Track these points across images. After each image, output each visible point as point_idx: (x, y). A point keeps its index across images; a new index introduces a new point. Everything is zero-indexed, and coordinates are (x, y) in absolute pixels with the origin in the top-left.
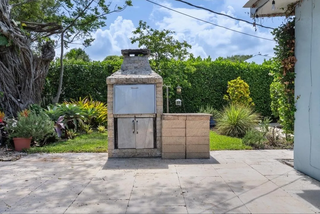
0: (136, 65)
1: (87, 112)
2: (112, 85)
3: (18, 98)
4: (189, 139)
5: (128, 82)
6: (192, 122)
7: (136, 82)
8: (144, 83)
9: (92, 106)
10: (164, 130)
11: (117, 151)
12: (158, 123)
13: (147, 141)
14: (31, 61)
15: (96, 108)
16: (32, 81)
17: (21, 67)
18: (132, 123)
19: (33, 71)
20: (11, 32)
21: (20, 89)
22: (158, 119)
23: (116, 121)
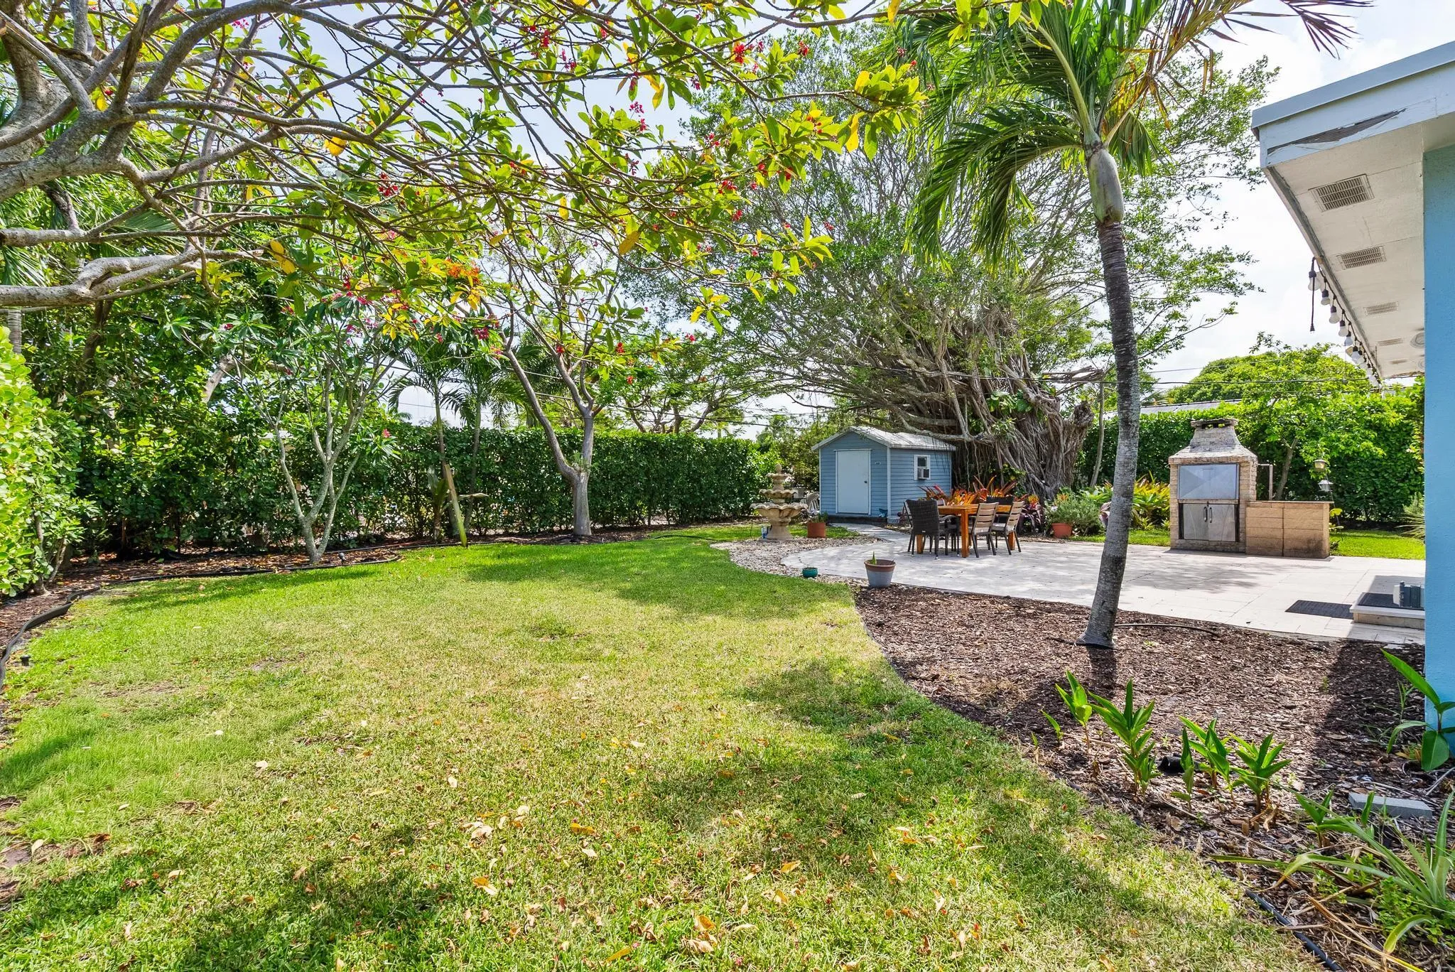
0: (1213, 440)
1: (1144, 499)
2: (1177, 466)
3: (1042, 478)
4: (1288, 532)
5: (1198, 462)
6: (1292, 511)
7: (1209, 462)
8: (1221, 463)
9: (1154, 491)
10: (1248, 519)
11: (1182, 541)
12: (1241, 511)
13: (1226, 532)
14: (1061, 430)
15: (1162, 494)
16: (1062, 456)
17: (1046, 436)
18: (1203, 510)
19: (1063, 443)
20: (1038, 398)
21: (1044, 466)
22: (1242, 506)
23: (1181, 507)
